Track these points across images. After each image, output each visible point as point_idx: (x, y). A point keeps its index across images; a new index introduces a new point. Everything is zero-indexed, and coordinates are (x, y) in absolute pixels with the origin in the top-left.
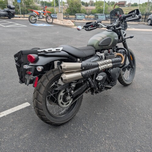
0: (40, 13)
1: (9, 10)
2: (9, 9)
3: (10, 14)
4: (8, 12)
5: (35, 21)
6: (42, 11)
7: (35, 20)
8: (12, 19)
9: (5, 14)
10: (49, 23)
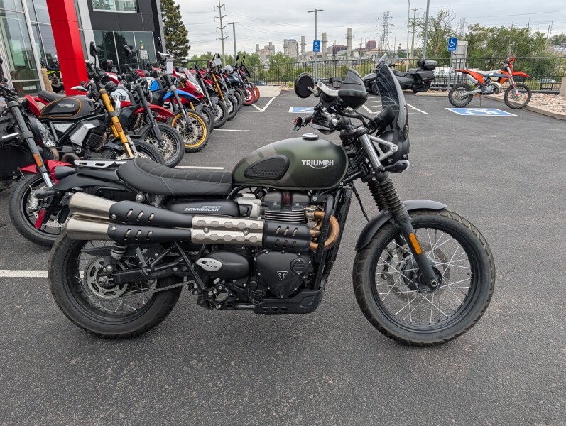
0: (488, 77)
1: (419, 72)
2: (419, 68)
3: (419, 82)
4: (416, 76)
5: (465, 101)
6: (498, 71)
7: (466, 97)
8: (418, 94)
9: (407, 83)
10: (511, 107)
